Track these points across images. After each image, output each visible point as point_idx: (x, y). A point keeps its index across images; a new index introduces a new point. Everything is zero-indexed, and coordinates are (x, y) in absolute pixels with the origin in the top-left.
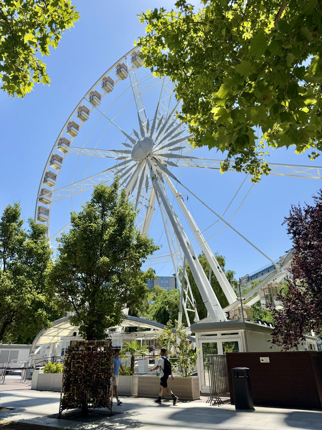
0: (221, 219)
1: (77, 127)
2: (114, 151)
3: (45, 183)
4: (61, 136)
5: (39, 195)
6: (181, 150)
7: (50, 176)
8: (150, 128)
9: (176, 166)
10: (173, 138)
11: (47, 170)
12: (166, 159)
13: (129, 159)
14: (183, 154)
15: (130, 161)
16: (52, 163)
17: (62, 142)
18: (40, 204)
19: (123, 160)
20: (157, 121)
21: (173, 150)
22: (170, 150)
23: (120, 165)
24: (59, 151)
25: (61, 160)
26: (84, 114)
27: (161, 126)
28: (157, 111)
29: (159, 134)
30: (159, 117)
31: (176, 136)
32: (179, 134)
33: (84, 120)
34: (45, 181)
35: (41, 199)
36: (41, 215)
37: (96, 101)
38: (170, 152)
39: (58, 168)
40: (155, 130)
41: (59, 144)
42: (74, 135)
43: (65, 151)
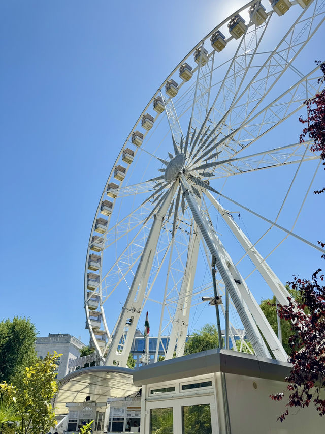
0: (275, 224)
1: (124, 171)
2: (151, 180)
3: (96, 230)
4: (109, 182)
5: (90, 242)
6: (216, 157)
7: (102, 223)
8: (184, 145)
9: (213, 175)
10: (208, 146)
11: (97, 217)
12: (201, 171)
13: (165, 183)
14: (219, 161)
15: (165, 185)
16: (102, 209)
17: (111, 187)
18: (91, 252)
19: (160, 187)
20: (191, 136)
21: (209, 159)
22: (204, 161)
23: (157, 192)
24: (109, 197)
25: (111, 206)
26: (128, 156)
27: (195, 139)
28: (190, 126)
29: (193, 148)
30: (192, 131)
31: (210, 143)
32: (213, 140)
33: (130, 162)
34: (96, 228)
35: (92, 247)
36: (92, 263)
37: (138, 141)
38: (205, 163)
39: (109, 214)
40: (189, 145)
41: (108, 190)
42: (121, 179)
43: (115, 196)
